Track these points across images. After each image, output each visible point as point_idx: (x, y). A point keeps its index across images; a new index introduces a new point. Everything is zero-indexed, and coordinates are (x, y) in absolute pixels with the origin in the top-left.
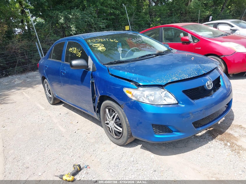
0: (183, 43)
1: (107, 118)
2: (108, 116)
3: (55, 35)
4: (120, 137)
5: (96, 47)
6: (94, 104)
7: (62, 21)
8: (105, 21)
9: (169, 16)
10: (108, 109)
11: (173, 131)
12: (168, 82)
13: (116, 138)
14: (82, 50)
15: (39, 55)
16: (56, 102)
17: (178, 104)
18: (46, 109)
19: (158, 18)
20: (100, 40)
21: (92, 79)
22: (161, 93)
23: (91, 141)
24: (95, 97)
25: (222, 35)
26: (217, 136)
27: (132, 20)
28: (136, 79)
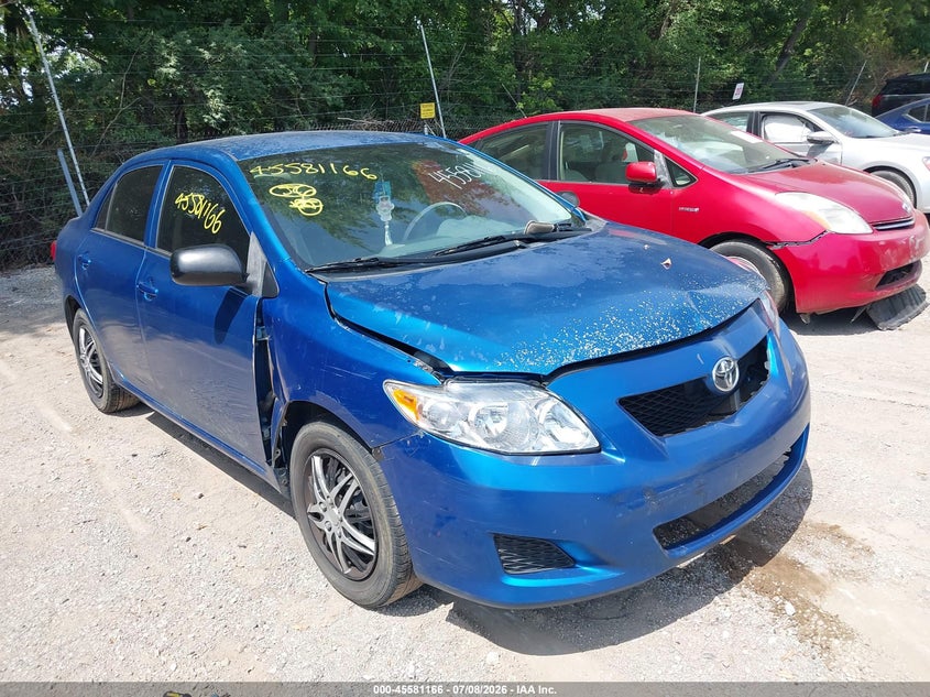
0: (635, 187)
1: (317, 492)
2: (319, 488)
3: (142, 126)
4: (365, 573)
5: (285, 195)
6: (266, 431)
7: (169, 69)
8: (342, 79)
9: (589, 73)
10: (322, 456)
11: (575, 561)
12: (565, 362)
13: (348, 576)
14: (228, 206)
15: (70, 199)
16: (121, 404)
17: (600, 451)
18: (78, 431)
19: (546, 78)
20: (304, 170)
21: (259, 330)
22: (536, 407)
23: (249, 582)
24: (269, 404)
25: (779, 163)
26: (746, 573)
27: (448, 80)
28: (437, 345)
